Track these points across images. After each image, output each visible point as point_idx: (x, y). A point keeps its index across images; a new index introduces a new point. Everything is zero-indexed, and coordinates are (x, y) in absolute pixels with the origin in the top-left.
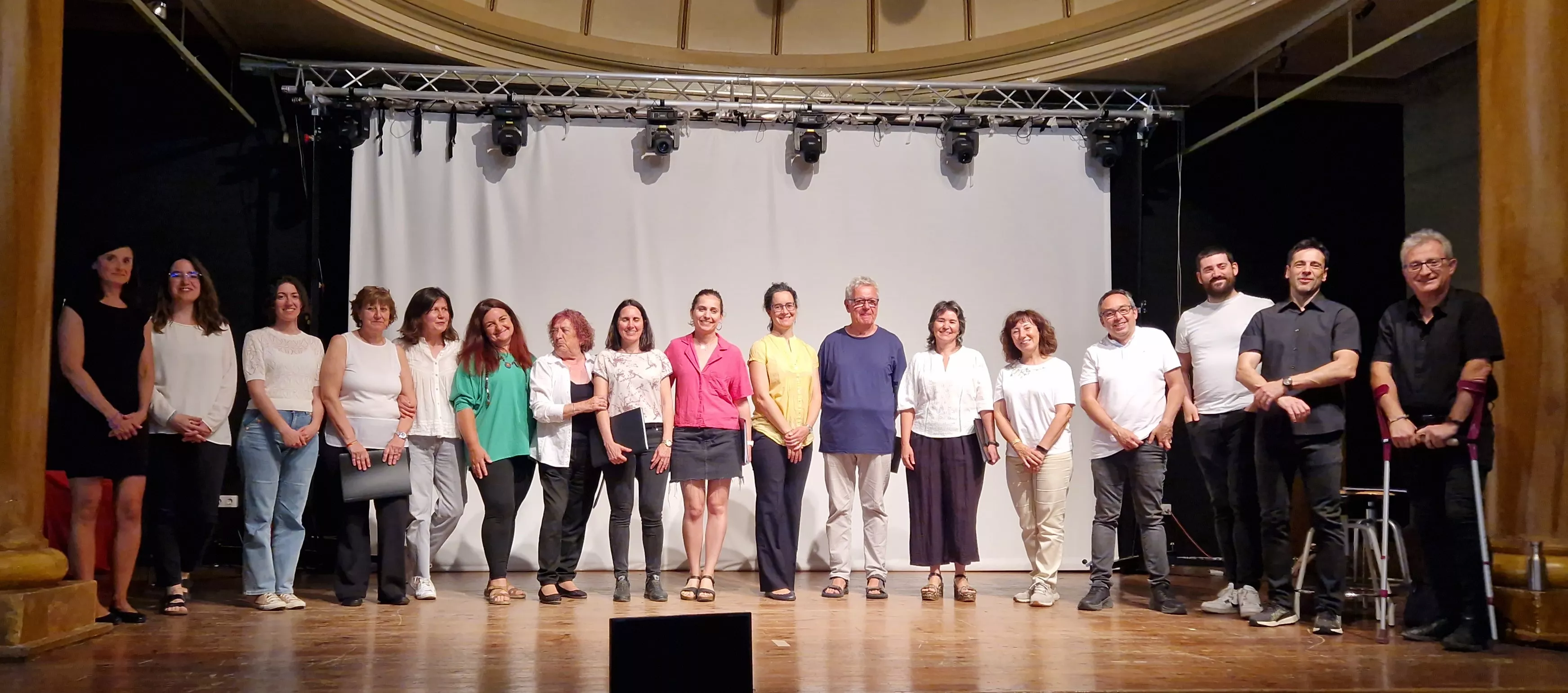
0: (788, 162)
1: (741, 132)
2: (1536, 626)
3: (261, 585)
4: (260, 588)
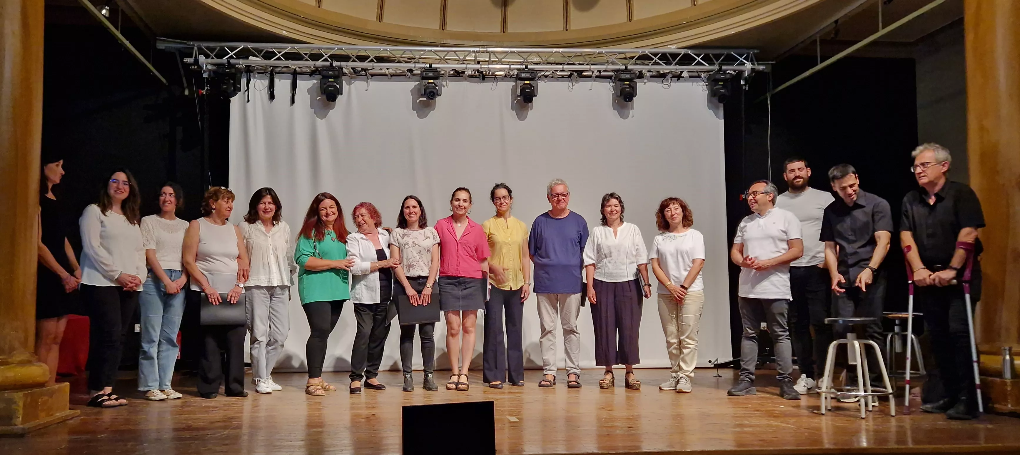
0: (512, 103)
1: (482, 84)
2: (1007, 402)
3: (150, 384)
4: (149, 386)
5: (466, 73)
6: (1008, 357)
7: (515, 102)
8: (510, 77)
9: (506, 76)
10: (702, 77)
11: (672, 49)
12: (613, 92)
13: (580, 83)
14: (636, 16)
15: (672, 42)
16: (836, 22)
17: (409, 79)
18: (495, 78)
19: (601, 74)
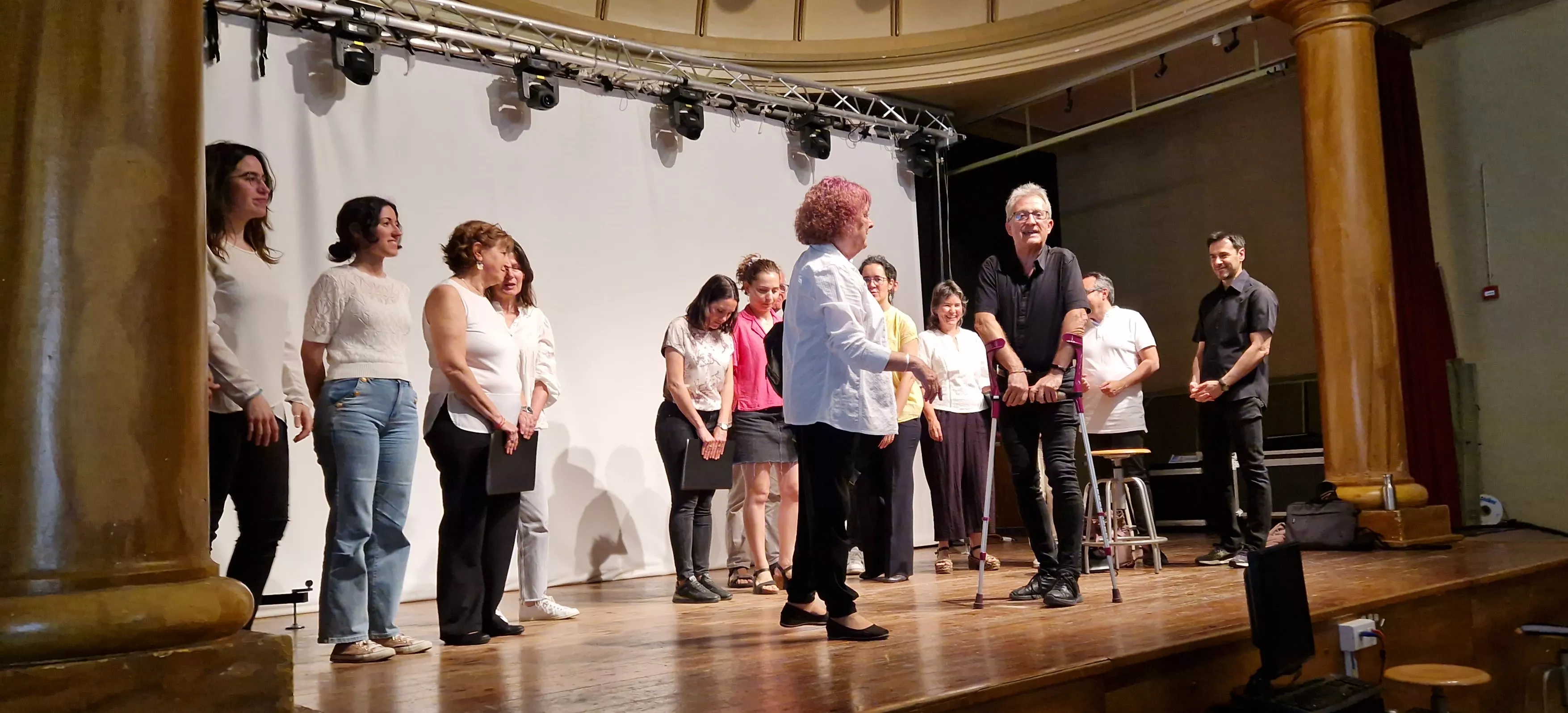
0: (653, 136)
1: (603, 96)
2: (1399, 536)
3: (354, 629)
4: (355, 633)
5: (580, 74)
6: (1390, 486)
7: (657, 135)
8: (648, 94)
9: (641, 91)
10: (891, 138)
11: (861, 90)
12: (789, 143)
13: (746, 120)
14: (808, 34)
15: (861, 82)
16: (1069, 90)
17: (484, 67)
18: (626, 90)
19: (774, 112)
